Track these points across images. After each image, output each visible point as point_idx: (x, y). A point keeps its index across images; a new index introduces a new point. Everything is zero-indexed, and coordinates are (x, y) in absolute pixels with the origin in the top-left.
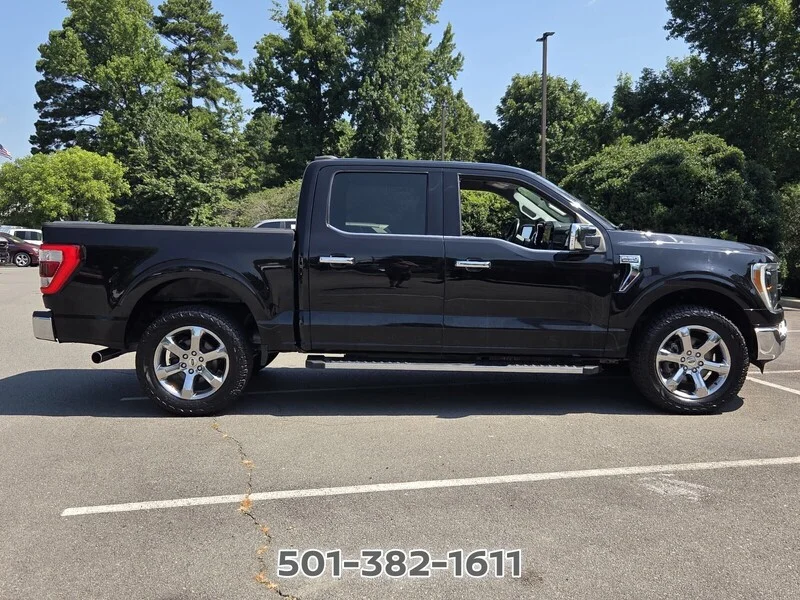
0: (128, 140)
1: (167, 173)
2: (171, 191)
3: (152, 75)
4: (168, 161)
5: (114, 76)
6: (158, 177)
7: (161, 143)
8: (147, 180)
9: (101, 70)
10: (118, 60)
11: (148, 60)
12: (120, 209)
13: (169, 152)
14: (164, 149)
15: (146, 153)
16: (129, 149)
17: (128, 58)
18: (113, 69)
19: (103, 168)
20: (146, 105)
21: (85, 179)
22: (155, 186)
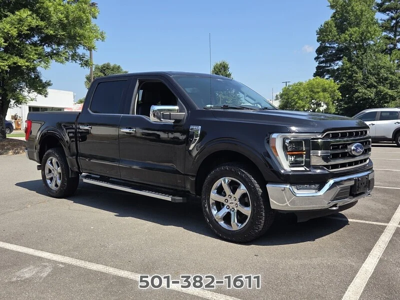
0: (353, 71)
1: (370, 86)
2: (373, 95)
3: (369, 35)
4: (373, 80)
5: (349, 39)
6: (366, 89)
7: (370, 70)
8: (360, 91)
9: (343, 36)
10: (351, 30)
11: (367, 27)
12: (346, 106)
13: (374, 75)
14: (371, 74)
15: (362, 76)
16: (354, 75)
17: (357, 28)
18: (348, 35)
19: (327, 86)
20: (365, 51)
21: (318, 92)
22: (364, 93)
